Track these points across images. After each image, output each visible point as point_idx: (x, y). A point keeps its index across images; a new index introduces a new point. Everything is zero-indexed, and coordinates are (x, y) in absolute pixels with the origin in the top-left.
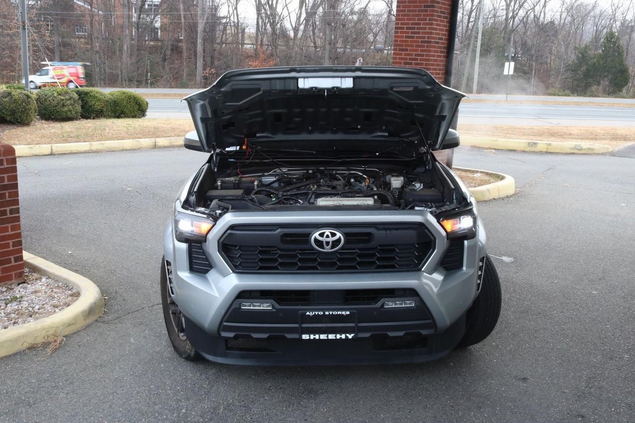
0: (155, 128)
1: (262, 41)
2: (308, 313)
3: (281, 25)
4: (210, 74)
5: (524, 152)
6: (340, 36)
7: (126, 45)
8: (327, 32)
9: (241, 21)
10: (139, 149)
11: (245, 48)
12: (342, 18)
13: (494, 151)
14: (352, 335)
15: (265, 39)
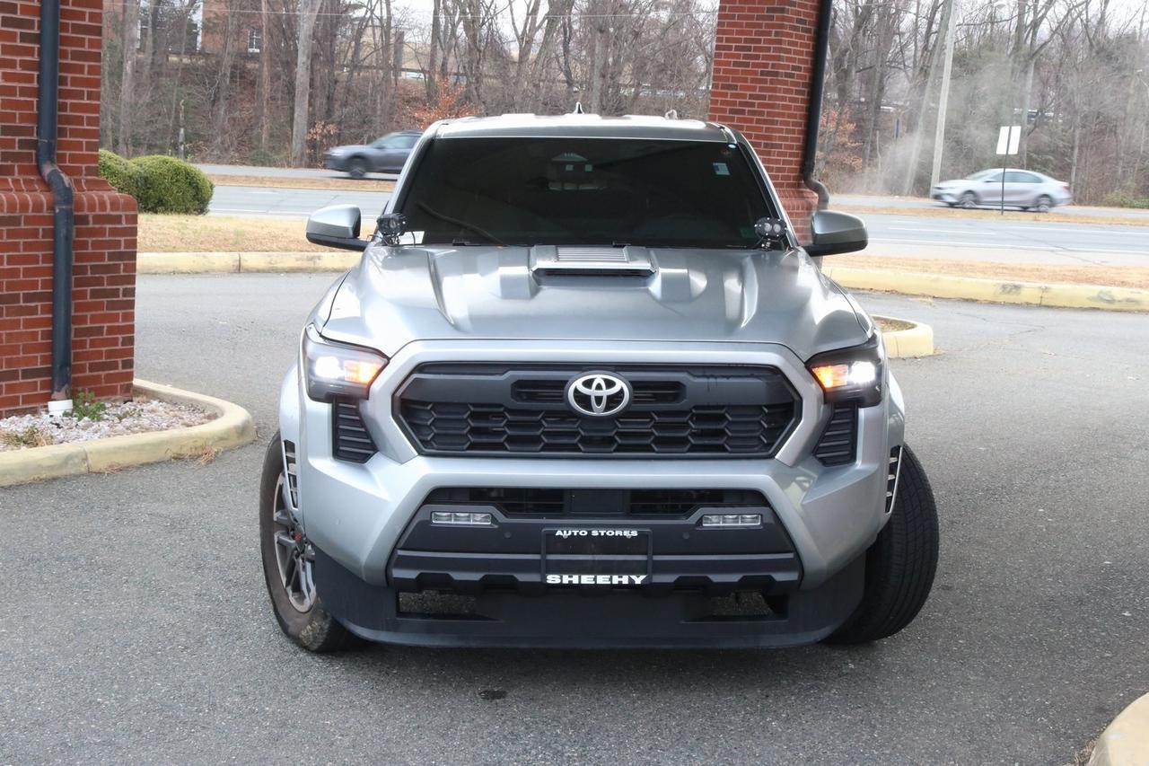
0: (237, 233)
1: (444, 64)
2: (559, 533)
3: (489, 29)
4: (325, 136)
5: (993, 303)
6: (628, 59)
7: (129, 62)
8: (597, 47)
9: (397, 15)
10: (207, 272)
11: (405, 80)
12: (635, 15)
13: (930, 300)
14: (643, 577)
15: (451, 59)
